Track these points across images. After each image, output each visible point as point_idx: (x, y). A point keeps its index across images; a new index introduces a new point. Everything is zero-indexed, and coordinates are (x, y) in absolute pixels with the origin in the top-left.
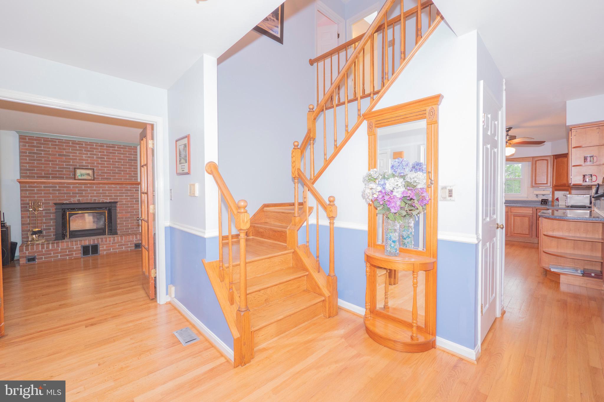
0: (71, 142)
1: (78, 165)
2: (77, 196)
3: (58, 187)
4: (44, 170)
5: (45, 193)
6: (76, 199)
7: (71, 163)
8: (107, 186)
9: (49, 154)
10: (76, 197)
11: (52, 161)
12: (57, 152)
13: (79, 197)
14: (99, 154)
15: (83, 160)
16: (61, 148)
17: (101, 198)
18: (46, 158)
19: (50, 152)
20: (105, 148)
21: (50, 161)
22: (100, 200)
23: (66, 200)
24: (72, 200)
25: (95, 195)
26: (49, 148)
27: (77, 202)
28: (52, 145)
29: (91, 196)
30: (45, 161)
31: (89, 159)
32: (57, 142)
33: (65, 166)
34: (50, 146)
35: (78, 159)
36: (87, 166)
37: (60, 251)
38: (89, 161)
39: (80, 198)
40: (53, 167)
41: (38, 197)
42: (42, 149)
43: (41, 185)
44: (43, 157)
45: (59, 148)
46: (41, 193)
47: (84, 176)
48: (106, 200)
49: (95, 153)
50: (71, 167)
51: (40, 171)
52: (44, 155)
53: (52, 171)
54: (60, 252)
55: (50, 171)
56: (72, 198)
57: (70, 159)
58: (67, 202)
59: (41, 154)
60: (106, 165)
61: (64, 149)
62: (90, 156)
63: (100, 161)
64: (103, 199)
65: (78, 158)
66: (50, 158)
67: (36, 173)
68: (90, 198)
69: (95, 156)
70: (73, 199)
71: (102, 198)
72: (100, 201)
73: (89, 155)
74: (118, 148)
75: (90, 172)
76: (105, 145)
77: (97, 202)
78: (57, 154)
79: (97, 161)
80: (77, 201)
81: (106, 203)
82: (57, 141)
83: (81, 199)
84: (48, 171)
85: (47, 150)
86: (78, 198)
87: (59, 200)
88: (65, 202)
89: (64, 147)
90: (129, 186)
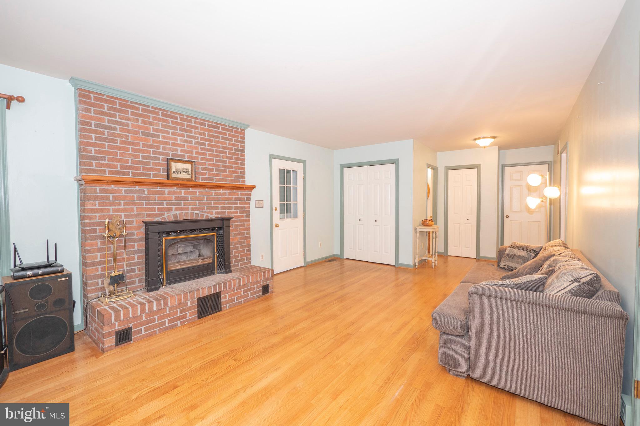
0: (160, 112)
1: (171, 154)
2: (174, 209)
3: (146, 192)
4: (119, 160)
5: (125, 204)
6: (172, 214)
7: (161, 150)
8: (213, 192)
9: (128, 131)
10: (171, 209)
11: (133, 144)
12: (140, 127)
13: (176, 209)
14: (199, 136)
15: (178, 145)
16: (146, 120)
17: (204, 212)
18: (123, 137)
19: (130, 128)
20: (206, 127)
21: (129, 143)
22: (204, 215)
23: (157, 215)
24: (165, 216)
25: (197, 206)
26: (128, 119)
27: (173, 220)
28: (133, 114)
29: (192, 209)
30: (122, 142)
31: (186, 144)
32: (140, 110)
33: (152, 155)
34: (130, 116)
35: (170, 144)
36: (184, 156)
37: (168, 312)
38: (186, 148)
39: (178, 212)
40: (135, 155)
41: (114, 211)
42: (117, 119)
43: (120, 188)
44: (119, 136)
45: (144, 122)
46: (119, 204)
47: (180, 173)
48: (211, 214)
49: (193, 134)
50: (161, 157)
51: (113, 161)
52: (120, 131)
53: (133, 162)
54: (169, 315)
55: (130, 161)
56: (166, 212)
57: (160, 142)
58: (159, 219)
59: (115, 129)
60: (207, 157)
61: (151, 124)
62: (187, 140)
63: (200, 149)
64: (208, 213)
65: (171, 141)
66: (130, 138)
67: (108, 166)
68: (190, 211)
69: (193, 141)
70: (168, 215)
71: (206, 212)
72: (203, 217)
73: (185, 138)
74: (222, 129)
75: (188, 166)
76: (207, 123)
77: (199, 218)
78: (141, 131)
79: (196, 148)
80: (173, 218)
81: (212, 220)
82: (141, 107)
83: (179, 214)
84: (127, 161)
85: (124, 123)
86: (174, 212)
87: (148, 216)
88: (156, 219)
89: (151, 120)
90: (240, 192)
